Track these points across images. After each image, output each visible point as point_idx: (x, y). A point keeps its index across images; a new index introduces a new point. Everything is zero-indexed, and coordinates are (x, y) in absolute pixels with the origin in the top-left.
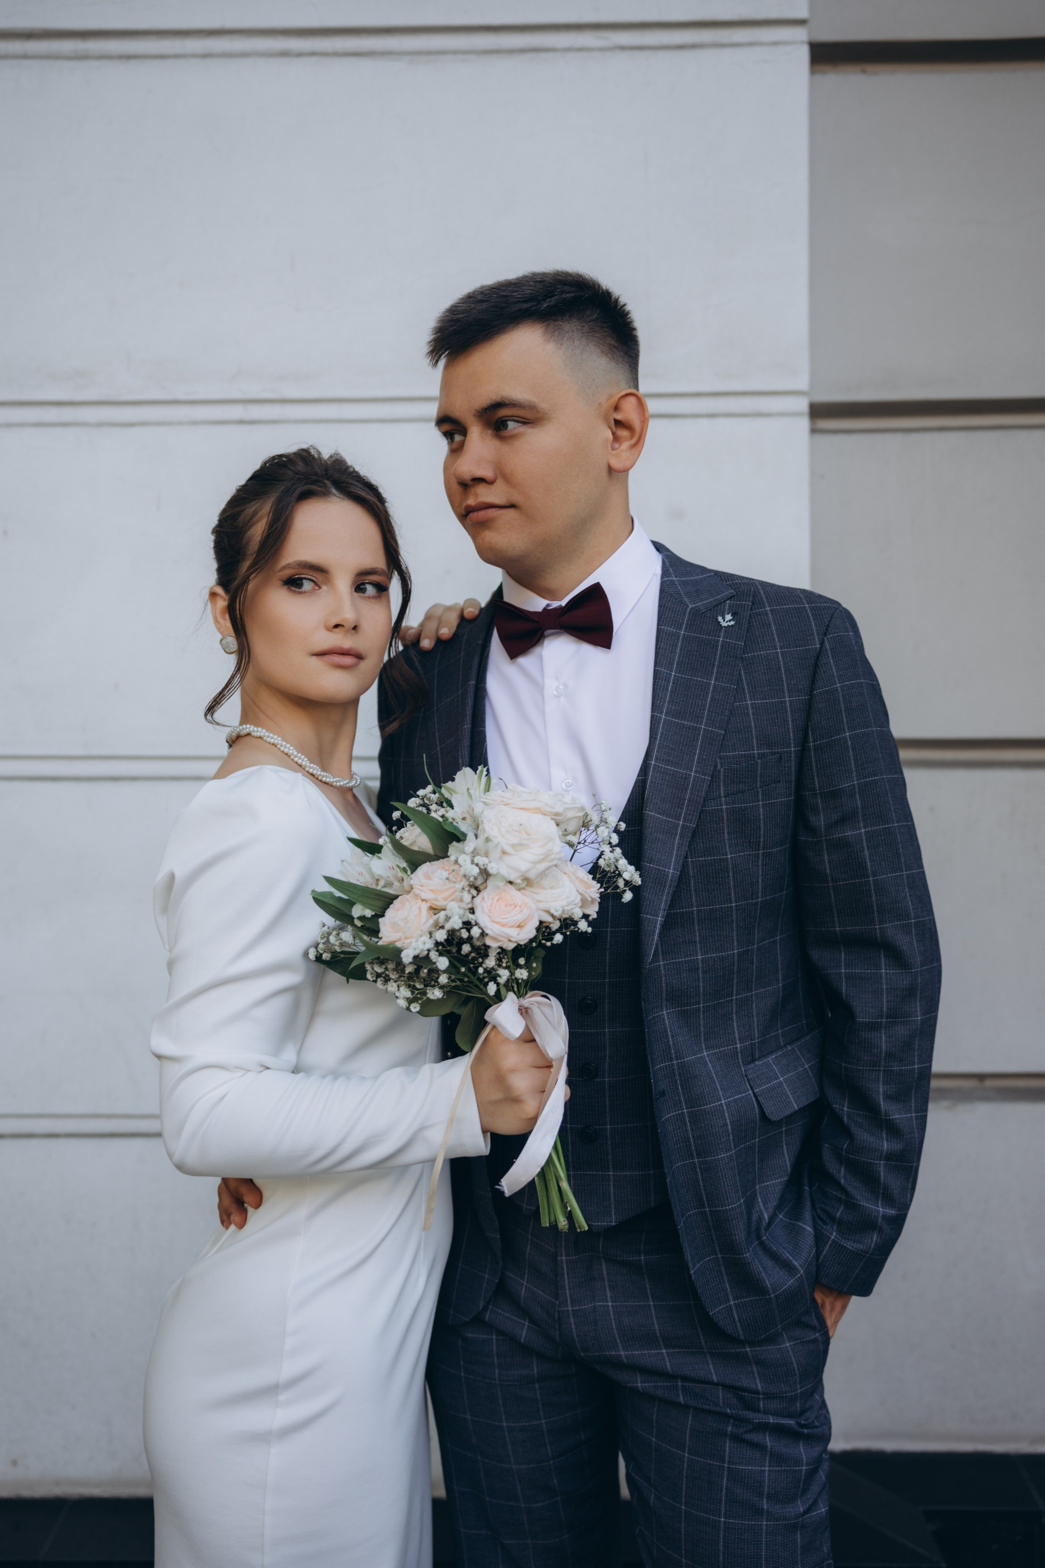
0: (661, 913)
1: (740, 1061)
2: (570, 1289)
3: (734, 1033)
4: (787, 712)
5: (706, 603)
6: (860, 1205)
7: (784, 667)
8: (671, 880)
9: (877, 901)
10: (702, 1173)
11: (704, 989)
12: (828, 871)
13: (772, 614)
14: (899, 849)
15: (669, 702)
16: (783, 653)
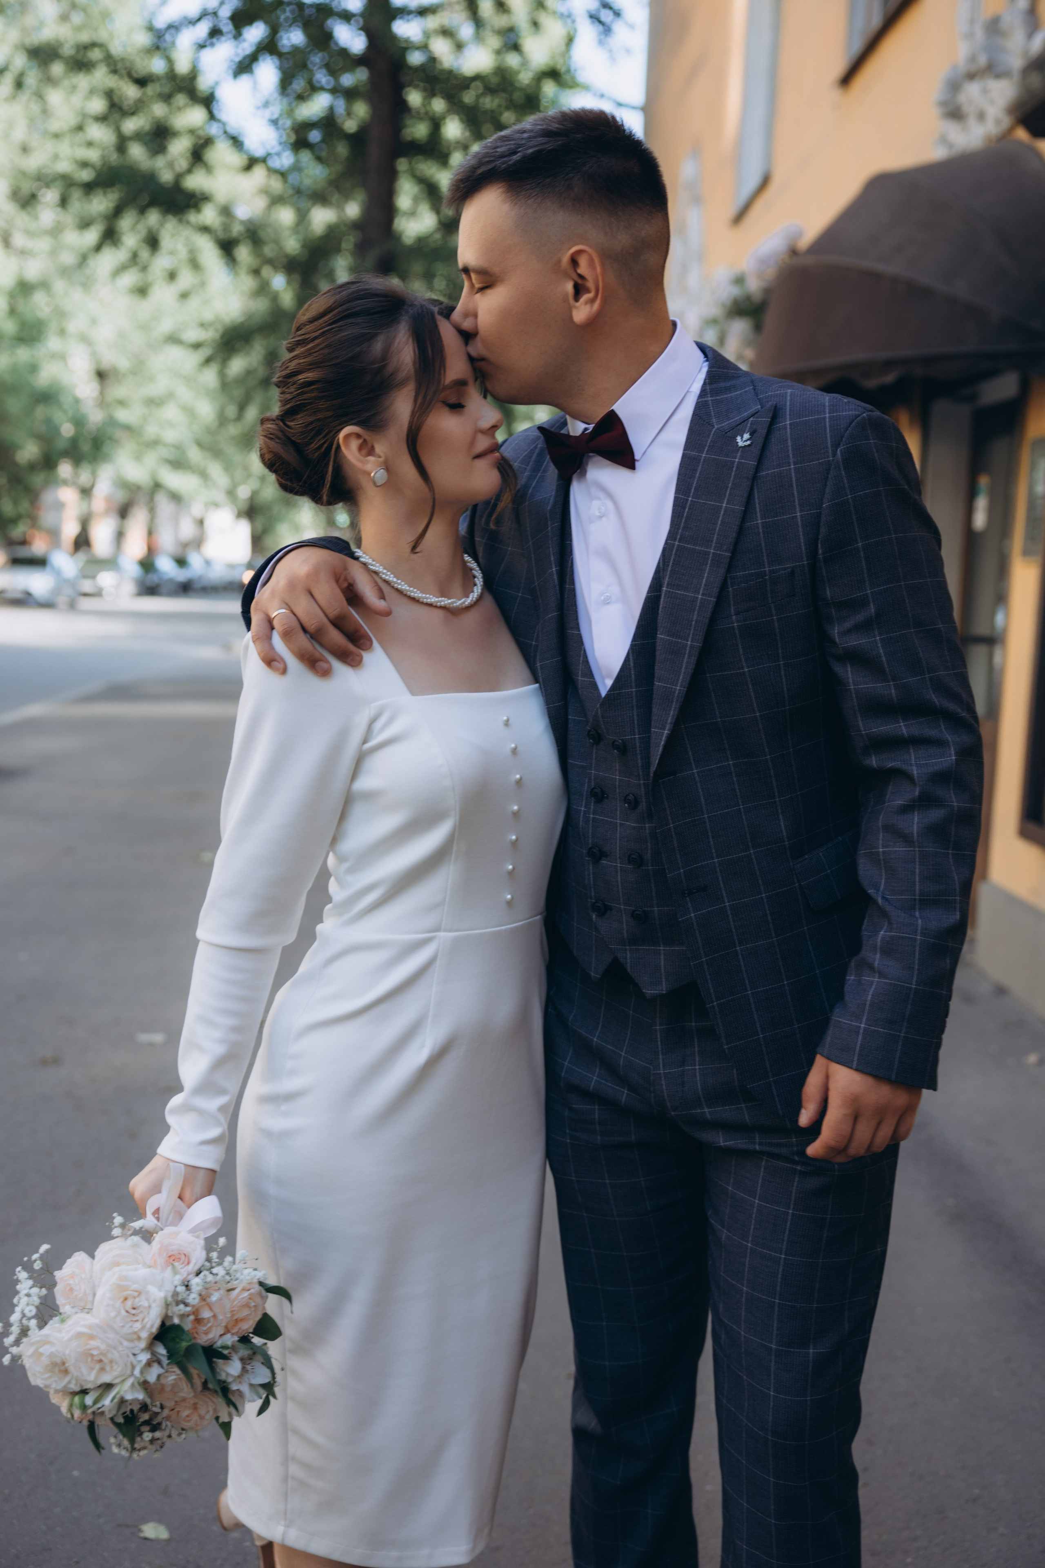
1: (789, 856)
2: (662, 1054)
5: (730, 422)
7: (797, 483)
8: (679, 696)
13: (790, 428)
16: (795, 468)
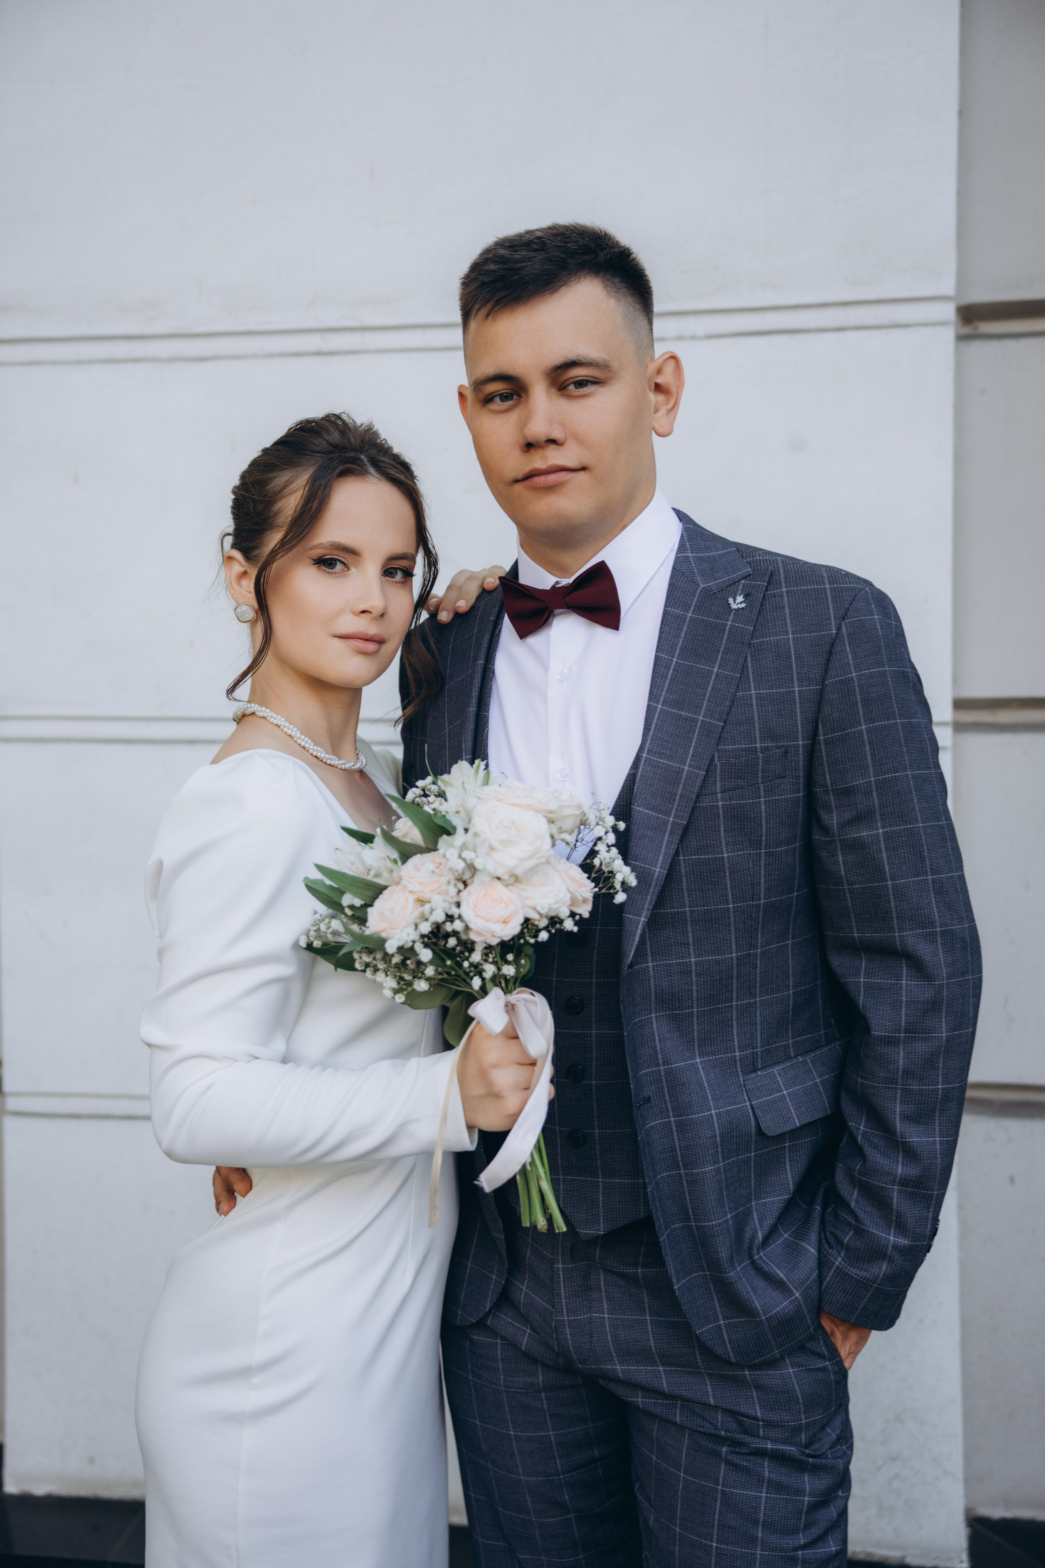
0: (644, 913)
1: (739, 1070)
2: (565, 1298)
3: (733, 1040)
4: (795, 703)
5: (719, 583)
6: (869, 1231)
7: (795, 654)
8: (657, 879)
9: (896, 906)
10: (688, 1185)
11: (698, 993)
12: (843, 873)
13: (788, 596)
14: (923, 851)
15: (668, 690)
16: (794, 638)
